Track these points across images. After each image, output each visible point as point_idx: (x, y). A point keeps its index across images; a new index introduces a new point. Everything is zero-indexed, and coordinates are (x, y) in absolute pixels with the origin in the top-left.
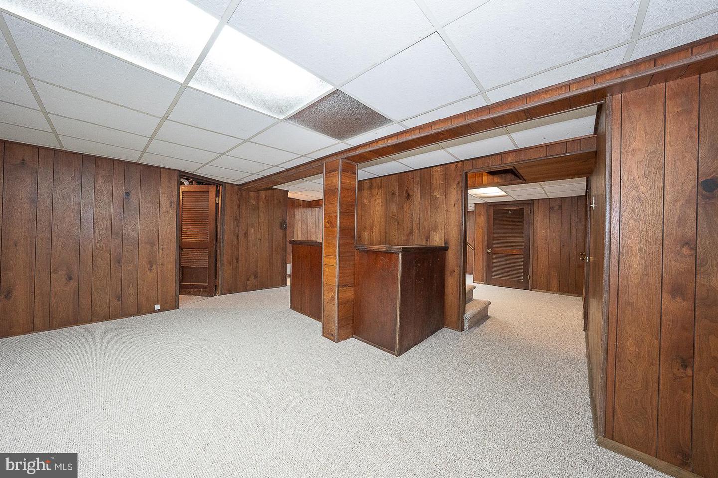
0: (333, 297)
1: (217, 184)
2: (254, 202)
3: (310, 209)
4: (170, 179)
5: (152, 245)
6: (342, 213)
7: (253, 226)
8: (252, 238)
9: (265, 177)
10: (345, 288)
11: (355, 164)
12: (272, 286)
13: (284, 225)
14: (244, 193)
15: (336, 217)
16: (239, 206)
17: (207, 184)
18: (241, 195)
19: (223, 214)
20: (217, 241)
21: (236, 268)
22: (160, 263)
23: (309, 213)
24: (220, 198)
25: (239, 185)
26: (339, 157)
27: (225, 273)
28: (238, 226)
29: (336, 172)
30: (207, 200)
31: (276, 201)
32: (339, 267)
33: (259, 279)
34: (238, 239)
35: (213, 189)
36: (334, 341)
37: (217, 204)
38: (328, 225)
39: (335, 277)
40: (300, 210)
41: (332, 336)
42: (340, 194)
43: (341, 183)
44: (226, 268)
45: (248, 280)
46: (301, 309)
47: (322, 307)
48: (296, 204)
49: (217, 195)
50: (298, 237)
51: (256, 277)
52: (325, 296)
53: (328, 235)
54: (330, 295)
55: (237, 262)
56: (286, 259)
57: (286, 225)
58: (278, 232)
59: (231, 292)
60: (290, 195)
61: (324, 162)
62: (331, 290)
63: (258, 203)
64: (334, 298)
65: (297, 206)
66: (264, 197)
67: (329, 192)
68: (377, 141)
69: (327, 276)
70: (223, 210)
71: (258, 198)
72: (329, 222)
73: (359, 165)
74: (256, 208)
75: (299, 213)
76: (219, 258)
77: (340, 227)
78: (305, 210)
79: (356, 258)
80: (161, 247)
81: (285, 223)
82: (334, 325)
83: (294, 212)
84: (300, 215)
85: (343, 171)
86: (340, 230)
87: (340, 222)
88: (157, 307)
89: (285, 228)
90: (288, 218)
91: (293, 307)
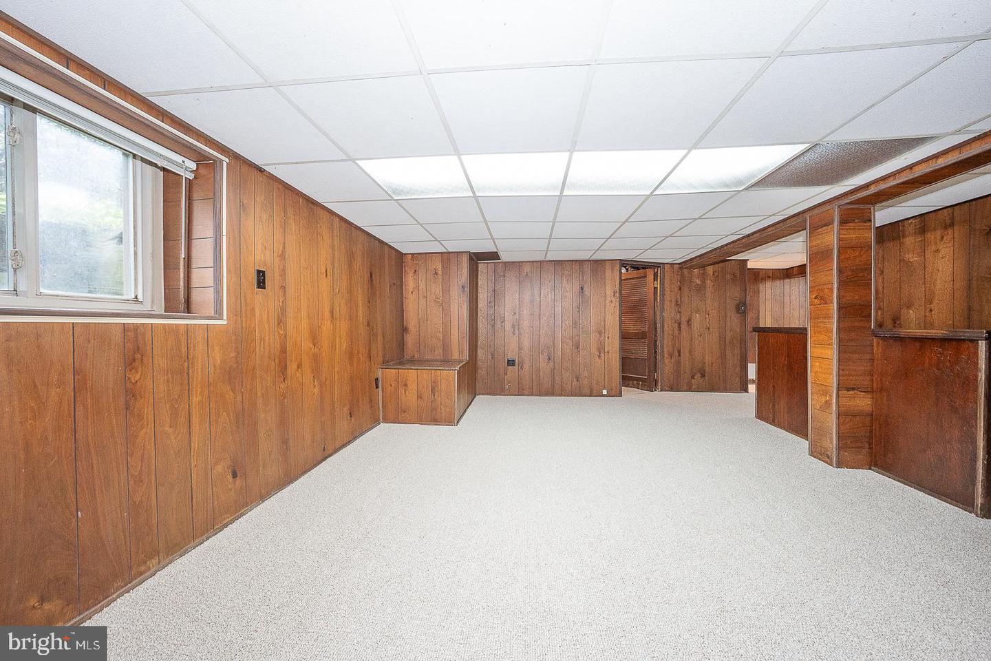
0: (828, 403)
1: (656, 266)
2: (698, 282)
3: (787, 281)
4: (613, 269)
5: (600, 333)
6: (842, 284)
7: (697, 311)
8: (697, 325)
9: (715, 249)
10: (851, 392)
11: (869, 206)
12: (725, 390)
13: (742, 308)
14: (685, 271)
15: (832, 290)
16: (680, 288)
17: (643, 268)
18: (682, 276)
19: (663, 300)
20: (656, 331)
21: (679, 362)
22: (606, 350)
23: (787, 287)
24: (659, 283)
25: (679, 264)
26: (835, 205)
27: (666, 366)
28: (680, 313)
29: (831, 226)
30: (645, 285)
31: (729, 277)
32: (840, 361)
33: (707, 378)
34: (680, 327)
35: (650, 273)
36: (831, 465)
37: (655, 289)
38: (816, 301)
39: (831, 374)
40: (768, 284)
41: (828, 458)
42: (839, 256)
43: (840, 240)
44: (666, 361)
45: (693, 377)
46: (774, 421)
47: (810, 417)
48: (759, 276)
49: (655, 278)
50: (767, 322)
51: (703, 376)
52: (813, 401)
53: (815, 316)
54: (823, 399)
55: (679, 355)
56: (746, 356)
57: (746, 307)
58: (733, 320)
59: (672, 389)
60: (750, 265)
61: (807, 216)
62: (825, 393)
63: (703, 281)
64: (831, 404)
65: (762, 279)
66: (712, 274)
67: (818, 256)
68: (911, 167)
69: (816, 373)
70: (663, 295)
71: (703, 276)
72: (820, 297)
73: (877, 207)
74: (701, 289)
75: (767, 290)
76: (659, 350)
77: (839, 304)
78: (778, 283)
79: (875, 349)
80: (607, 335)
81: (744, 304)
82: (832, 443)
83: (758, 288)
84: (769, 291)
85: (843, 222)
86: (840, 309)
87: (839, 297)
88: (605, 392)
89: (744, 312)
90: (748, 297)
91: (760, 415)
